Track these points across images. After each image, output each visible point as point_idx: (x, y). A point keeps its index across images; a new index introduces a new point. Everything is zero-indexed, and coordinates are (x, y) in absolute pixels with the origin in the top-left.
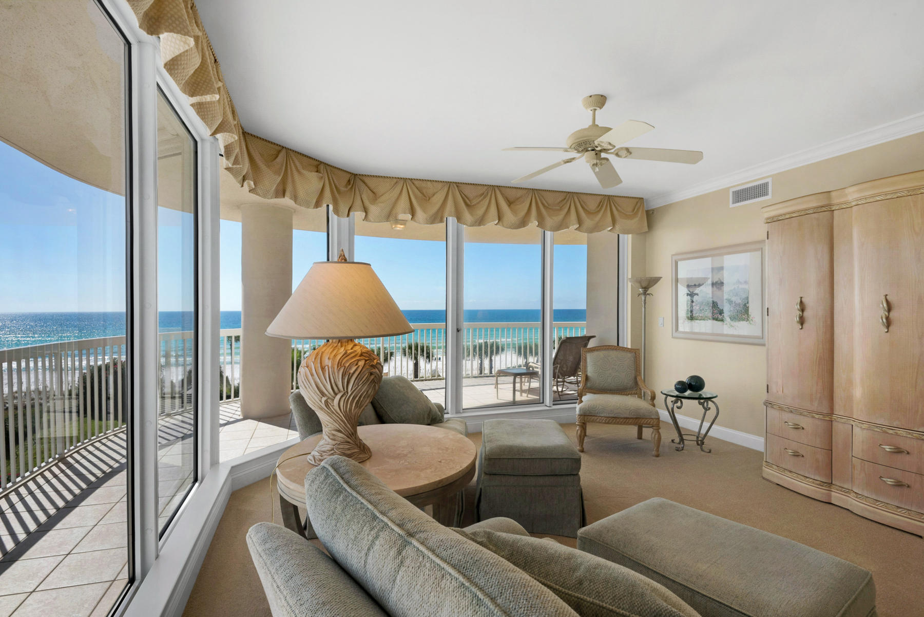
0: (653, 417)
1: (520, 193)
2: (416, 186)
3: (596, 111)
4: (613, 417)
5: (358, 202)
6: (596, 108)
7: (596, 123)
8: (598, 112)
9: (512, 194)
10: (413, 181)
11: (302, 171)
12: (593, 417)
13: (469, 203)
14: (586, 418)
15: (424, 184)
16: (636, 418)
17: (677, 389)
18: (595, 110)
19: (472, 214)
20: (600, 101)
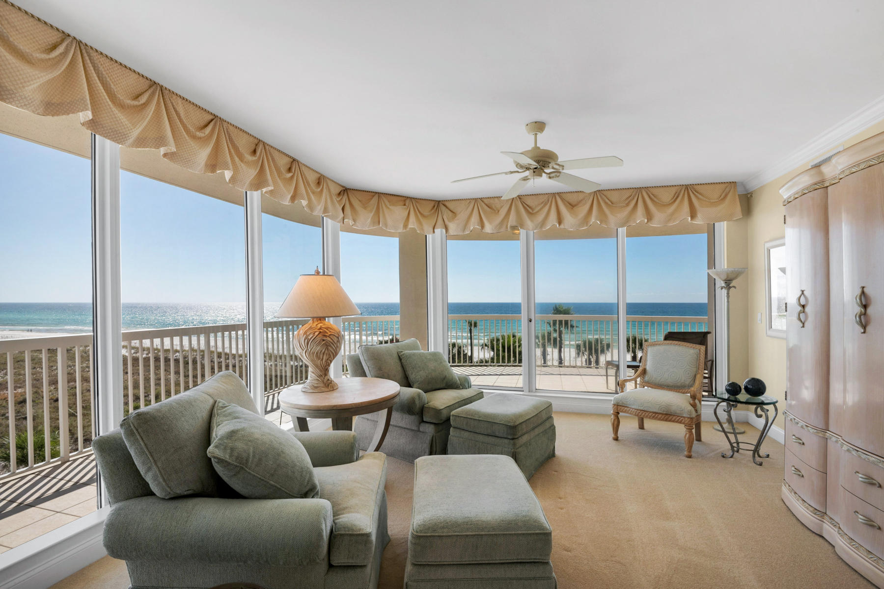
0: (684, 416)
1: (581, 196)
2: (485, 204)
3: (538, 136)
4: (643, 411)
5: (440, 221)
6: (537, 133)
7: (538, 146)
8: (539, 135)
9: (573, 199)
10: (483, 199)
11: (390, 207)
12: (626, 408)
13: (531, 211)
14: (619, 408)
15: (492, 201)
16: (666, 414)
17: (728, 391)
18: (536, 134)
19: (532, 221)
20: (539, 126)
